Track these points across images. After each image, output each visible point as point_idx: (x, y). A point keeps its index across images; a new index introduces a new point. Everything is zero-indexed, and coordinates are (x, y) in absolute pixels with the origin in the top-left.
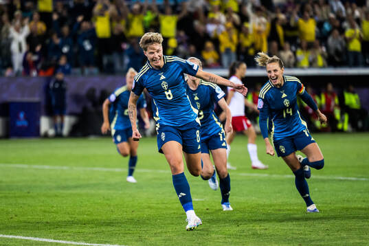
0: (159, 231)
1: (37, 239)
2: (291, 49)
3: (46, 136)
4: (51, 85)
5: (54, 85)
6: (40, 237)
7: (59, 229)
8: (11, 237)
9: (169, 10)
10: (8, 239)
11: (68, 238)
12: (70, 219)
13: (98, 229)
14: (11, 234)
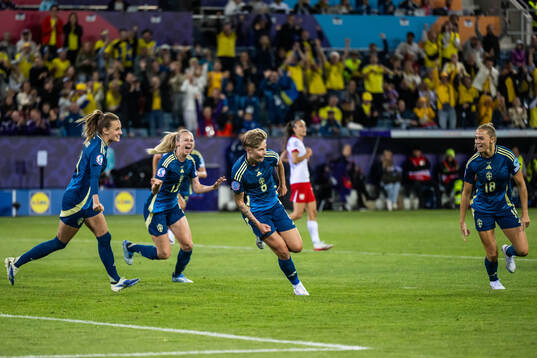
0: (362, 325)
1: (215, 334)
2: (522, 106)
3: (225, 209)
4: (233, 148)
5: (237, 147)
6: (218, 331)
7: (241, 323)
8: (183, 331)
9: (375, 58)
10: (179, 334)
11: (253, 333)
12: (254, 311)
13: (287, 323)
14: (183, 328)
